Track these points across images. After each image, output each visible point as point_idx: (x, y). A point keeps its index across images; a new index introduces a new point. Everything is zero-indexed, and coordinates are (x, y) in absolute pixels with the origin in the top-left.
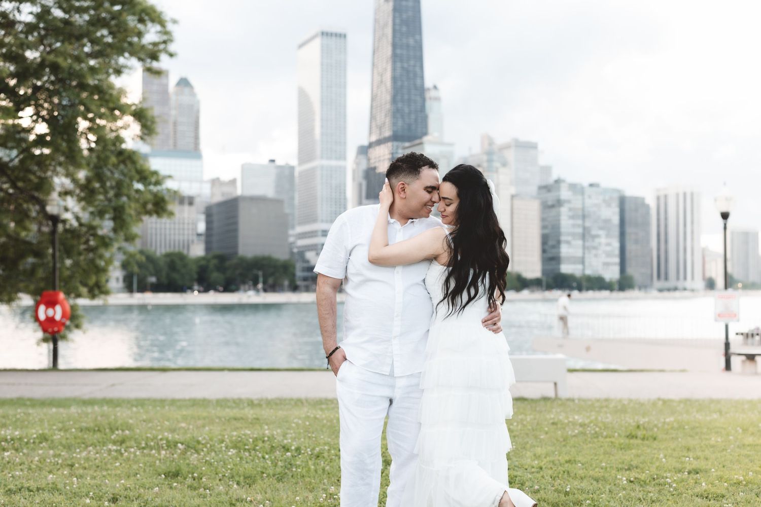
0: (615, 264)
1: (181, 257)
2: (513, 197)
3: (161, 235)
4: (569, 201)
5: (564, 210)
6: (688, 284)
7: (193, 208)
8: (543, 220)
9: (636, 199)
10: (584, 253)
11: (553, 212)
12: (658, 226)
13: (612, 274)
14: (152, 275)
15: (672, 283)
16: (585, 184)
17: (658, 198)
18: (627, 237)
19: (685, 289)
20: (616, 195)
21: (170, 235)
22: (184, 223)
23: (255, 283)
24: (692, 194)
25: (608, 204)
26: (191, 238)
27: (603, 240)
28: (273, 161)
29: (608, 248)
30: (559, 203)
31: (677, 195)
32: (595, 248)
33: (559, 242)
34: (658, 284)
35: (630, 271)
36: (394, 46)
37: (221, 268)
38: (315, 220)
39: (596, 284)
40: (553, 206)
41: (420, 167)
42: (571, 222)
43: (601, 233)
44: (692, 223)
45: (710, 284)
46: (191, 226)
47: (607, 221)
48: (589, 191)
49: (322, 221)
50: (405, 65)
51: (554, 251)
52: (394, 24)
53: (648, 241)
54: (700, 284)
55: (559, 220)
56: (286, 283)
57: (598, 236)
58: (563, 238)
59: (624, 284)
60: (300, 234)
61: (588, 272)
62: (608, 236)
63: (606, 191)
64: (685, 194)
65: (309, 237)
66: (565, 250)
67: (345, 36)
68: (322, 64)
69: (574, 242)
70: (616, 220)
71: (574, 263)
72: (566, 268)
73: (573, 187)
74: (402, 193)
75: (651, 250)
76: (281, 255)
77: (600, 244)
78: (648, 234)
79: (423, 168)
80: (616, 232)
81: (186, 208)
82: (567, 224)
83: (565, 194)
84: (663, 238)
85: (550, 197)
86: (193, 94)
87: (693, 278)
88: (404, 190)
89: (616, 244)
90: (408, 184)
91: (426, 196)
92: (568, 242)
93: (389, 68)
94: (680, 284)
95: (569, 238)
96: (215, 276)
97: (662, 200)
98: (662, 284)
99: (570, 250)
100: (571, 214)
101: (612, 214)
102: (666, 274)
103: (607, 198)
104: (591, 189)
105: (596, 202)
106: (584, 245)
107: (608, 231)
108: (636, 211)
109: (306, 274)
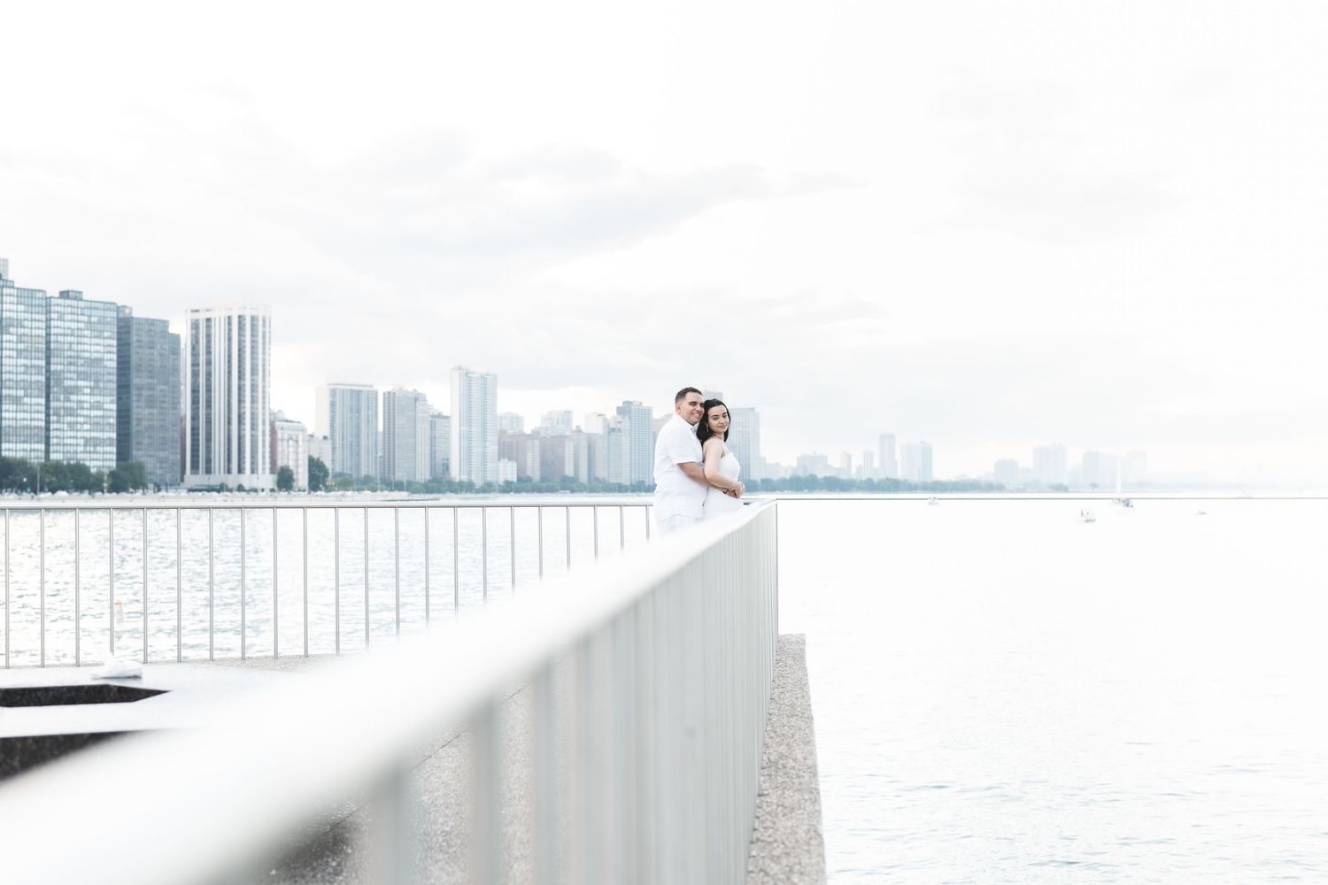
0: (102, 442)
4: (18, 324)
5: (9, 339)
9: (152, 322)
10: (48, 422)
12: (195, 375)
13: (103, 460)
15: (217, 478)
17: (195, 326)
18: (133, 393)
19: (240, 489)
20: (112, 314)
24: (254, 319)
25: (96, 329)
27: (86, 398)
29: (97, 413)
31: (229, 320)
32: (71, 412)
34: (190, 479)
35: (138, 455)
39: (74, 478)
42: (22, 361)
43: (83, 384)
44: (254, 371)
45: (285, 480)
47: (97, 362)
48: (59, 306)
53: (176, 404)
54: (267, 480)
57: (77, 390)
58: (5, 392)
59: (126, 478)
61: (57, 457)
62: (96, 390)
63: (93, 305)
64: (241, 319)
66: (10, 416)
69: (26, 400)
70: (111, 361)
71: (29, 439)
72: (13, 450)
73: (27, 295)
75: (183, 419)
77: (80, 404)
78: (175, 389)
80: (111, 383)
82: (13, 366)
83: (10, 308)
84: (202, 397)
87: (254, 469)
89: (110, 406)
92: (16, 400)
94: (232, 480)
95: (19, 392)
97: (202, 329)
98: (201, 479)
99: (20, 415)
100: (21, 346)
101: (104, 350)
102: (208, 461)
103: (94, 319)
104: (61, 301)
105: (74, 325)
106: (48, 407)
107: (97, 381)
108: (152, 346)
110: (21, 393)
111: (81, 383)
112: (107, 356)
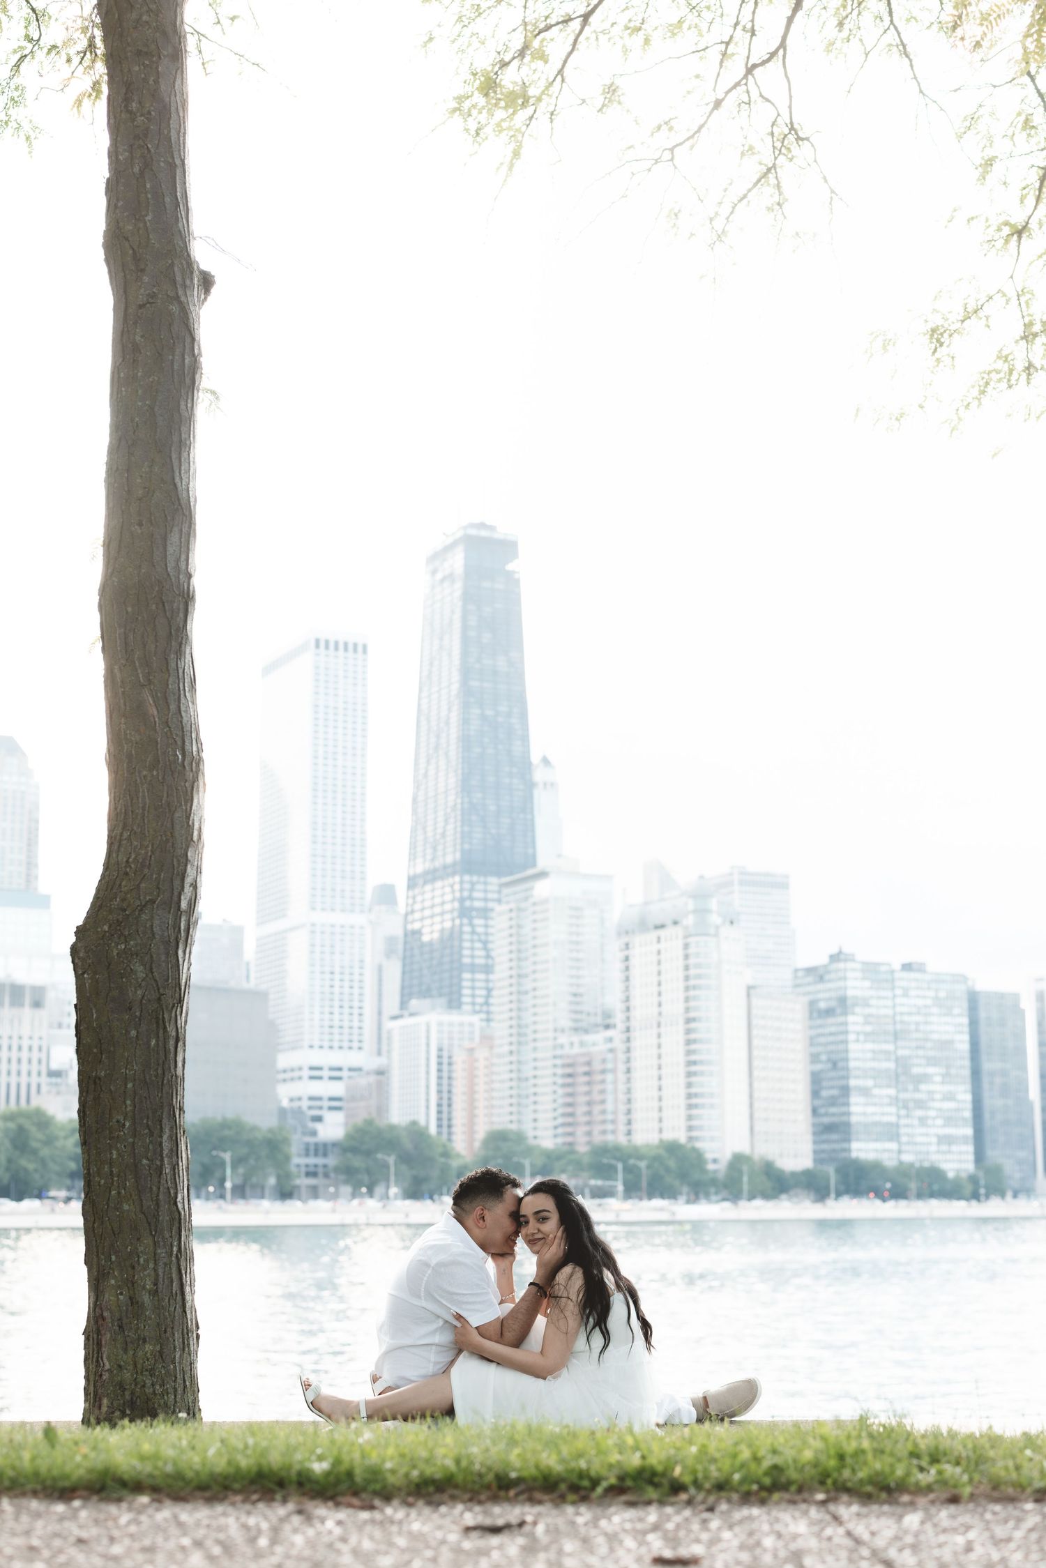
0: (964, 1140)
1: (40, 1121)
2: (750, 988)
4: (865, 1003)
5: (855, 1021)
7: (43, 1013)
8: (812, 1042)
9: (1002, 996)
10: (898, 1116)
11: (831, 1024)
12: (1043, 1057)
13: (958, 1161)
16: (895, 963)
17: (1040, 997)
18: (985, 1080)
20: (960, 988)
22: (20, 1048)
23: (219, 1179)
25: (944, 1006)
26: (34, 1080)
27: (937, 1087)
29: (949, 1105)
30: (842, 1005)
32: (920, 1104)
33: (845, 1091)
34: (1044, 1184)
35: (994, 1155)
36: (466, 672)
38: (294, 1046)
39: (929, 1184)
40: (829, 1012)
42: (870, 1046)
43: (933, 1071)
46: (35, 1055)
47: (946, 1044)
48: (902, 978)
49: (312, 1046)
50: (489, 713)
51: (835, 1109)
52: (465, 627)
55: (844, 1043)
56: (270, 1182)
57: (924, 1078)
58: (853, 1082)
59: (984, 1184)
61: (907, 1158)
62: (947, 1077)
63: (938, 978)
66: (859, 1110)
67: (365, 647)
68: (316, 706)
69: (876, 1091)
70: (962, 1043)
71: (881, 1137)
72: (863, 1150)
73: (870, 969)
75: (1031, 1109)
76: (259, 1118)
77: (931, 1095)
78: (1026, 1073)
80: (964, 1069)
81: (27, 1012)
82: (860, 1054)
83: (855, 986)
85: (825, 994)
86: (26, 770)
89: (965, 1096)
92: (865, 1092)
93: (455, 717)
95: (868, 1083)
99: (870, 1109)
100: (868, 1028)
101: (955, 1030)
103: (942, 994)
104: (905, 974)
105: (920, 1002)
106: (897, 1099)
107: (948, 1067)
108: (1003, 1022)
109: (312, 1160)
110: (870, 1083)
111: (931, 1070)
112: (958, 1037)
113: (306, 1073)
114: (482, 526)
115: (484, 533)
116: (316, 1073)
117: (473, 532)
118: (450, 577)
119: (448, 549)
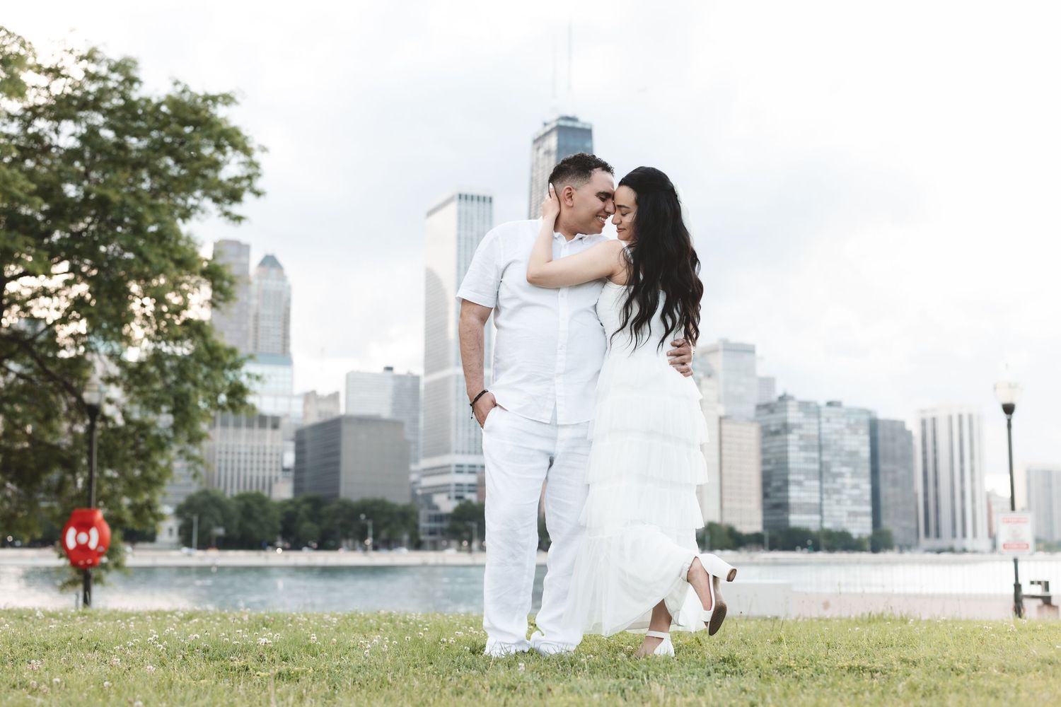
0: (864, 514)
1: (260, 500)
2: (721, 419)
3: (233, 469)
4: (799, 426)
5: (793, 438)
6: (969, 543)
7: (278, 433)
8: (764, 451)
9: (893, 422)
10: (821, 499)
11: (778, 441)
12: (925, 461)
13: (861, 528)
14: (218, 525)
15: (946, 541)
16: (822, 402)
17: (924, 423)
18: (882, 477)
19: (964, 551)
20: (865, 418)
21: (245, 469)
22: (265, 454)
23: (362, 537)
24: (970, 417)
25: (853, 429)
26: (274, 473)
27: (848, 481)
28: (389, 369)
29: (856, 492)
30: (785, 428)
31: (950, 418)
32: (838, 491)
33: (786, 483)
34: (924, 543)
35: (887, 523)
37: (315, 516)
38: (447, 451)
39: (838, 542)
40: (777, 433)
41: (591, 168)
42: (803, 454)
43: (844, 470)
44: (972, 457)
46: (274, 458)
47: (854, 454)
48: (826, 412)
49: (457, 452)
51: (779, 495)
53: (911, 483)
54: (984, 543)
55: (786, 452)
56: (406, 537)
57: (840, 475)
58: (791, 477)
59: (879, 542)
60: (425, 470)
61: (828, 525)
62: (855, 474)
63: (850, 412)
64: (960, 417)
65: (438, 474)
66: (794, 494)
67: (491, 200)
68: (459, 238)
69: (807, 483)
70: (865, 452)
71: (809, 512)
72: (797, 519)
73: (805, 406)
74: (569, 200)
75: (916, 495)
76: (399, 498)
77: (844, 485)
78: (910, 472)
79: (595, 169)
80: (866, 469)
81: (269, 432)
82: (797, 458)
83: (793, 416)
84: (931, 478)
85: (774, 421)
86: (282, 277)
87: (975, 535)
88: (571, 197)
89: (866, 487)
90: (576, 190)
91: (599, 204)
92: (799, 483)
94: (957, 544)
95: (801, 478)
96: (307, 526)
97: (929, 426)
98: (932, 542)
99: (803, 495)
100: (802, 443)
101: (860, 444)
102: (938, 529)
103: (852, 421)
104: (829, 409)
105: (837, 426)
106: (821, 488)
107: (855, 468)
108: (893, 439)
109: (433, 525)
112: (862, 449)
113: (453, 469)
114: (568, 118)
115: (570, 124)
116: (460, 469)
117: (562, 123)
118: (548, 153)
119: (547, 134)
